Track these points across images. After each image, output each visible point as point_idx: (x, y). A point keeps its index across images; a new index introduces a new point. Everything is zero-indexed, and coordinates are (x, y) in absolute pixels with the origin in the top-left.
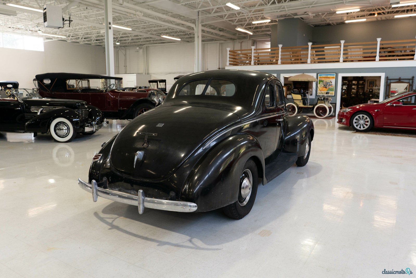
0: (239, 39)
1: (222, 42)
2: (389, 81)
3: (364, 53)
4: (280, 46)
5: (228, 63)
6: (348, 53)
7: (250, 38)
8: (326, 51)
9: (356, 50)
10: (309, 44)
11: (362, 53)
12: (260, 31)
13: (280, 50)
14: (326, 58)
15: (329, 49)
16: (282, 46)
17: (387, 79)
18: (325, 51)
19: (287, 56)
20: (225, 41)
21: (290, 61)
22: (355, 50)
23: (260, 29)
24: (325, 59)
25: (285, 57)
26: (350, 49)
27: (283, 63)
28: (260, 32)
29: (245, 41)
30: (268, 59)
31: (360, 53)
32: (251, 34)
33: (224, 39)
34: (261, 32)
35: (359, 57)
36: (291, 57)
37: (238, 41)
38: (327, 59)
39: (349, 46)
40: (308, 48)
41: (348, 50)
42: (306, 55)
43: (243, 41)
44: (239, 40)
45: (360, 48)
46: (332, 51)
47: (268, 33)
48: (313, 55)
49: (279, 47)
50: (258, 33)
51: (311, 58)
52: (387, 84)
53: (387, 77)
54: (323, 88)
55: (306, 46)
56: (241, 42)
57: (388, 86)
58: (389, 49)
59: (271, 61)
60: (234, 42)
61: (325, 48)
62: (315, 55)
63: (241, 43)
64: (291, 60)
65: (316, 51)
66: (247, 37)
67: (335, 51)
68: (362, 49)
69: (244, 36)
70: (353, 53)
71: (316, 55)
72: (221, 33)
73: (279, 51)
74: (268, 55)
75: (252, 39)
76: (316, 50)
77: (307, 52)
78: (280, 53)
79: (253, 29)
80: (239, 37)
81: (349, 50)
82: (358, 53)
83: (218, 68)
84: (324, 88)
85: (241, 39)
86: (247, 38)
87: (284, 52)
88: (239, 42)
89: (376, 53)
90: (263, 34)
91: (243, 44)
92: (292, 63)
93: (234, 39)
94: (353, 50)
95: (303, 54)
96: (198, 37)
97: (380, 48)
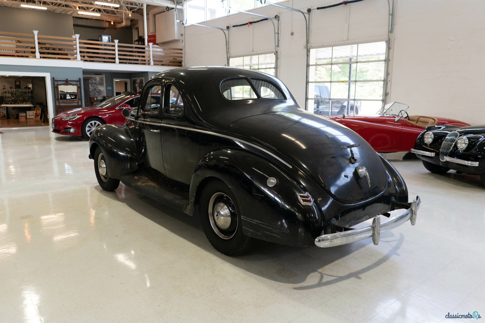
2: (56, 83)
3: (18, 46)
11: (14, 46)
17: (53, 80)
31: (12, 46)
45: (12, 40)
52: (54, 86)
53: (53, 78)
57: (55, 88)
58: (47, 46)
68: (14, 42)
70: (2, 45)
82: (9, 46)
97: (39, 43)
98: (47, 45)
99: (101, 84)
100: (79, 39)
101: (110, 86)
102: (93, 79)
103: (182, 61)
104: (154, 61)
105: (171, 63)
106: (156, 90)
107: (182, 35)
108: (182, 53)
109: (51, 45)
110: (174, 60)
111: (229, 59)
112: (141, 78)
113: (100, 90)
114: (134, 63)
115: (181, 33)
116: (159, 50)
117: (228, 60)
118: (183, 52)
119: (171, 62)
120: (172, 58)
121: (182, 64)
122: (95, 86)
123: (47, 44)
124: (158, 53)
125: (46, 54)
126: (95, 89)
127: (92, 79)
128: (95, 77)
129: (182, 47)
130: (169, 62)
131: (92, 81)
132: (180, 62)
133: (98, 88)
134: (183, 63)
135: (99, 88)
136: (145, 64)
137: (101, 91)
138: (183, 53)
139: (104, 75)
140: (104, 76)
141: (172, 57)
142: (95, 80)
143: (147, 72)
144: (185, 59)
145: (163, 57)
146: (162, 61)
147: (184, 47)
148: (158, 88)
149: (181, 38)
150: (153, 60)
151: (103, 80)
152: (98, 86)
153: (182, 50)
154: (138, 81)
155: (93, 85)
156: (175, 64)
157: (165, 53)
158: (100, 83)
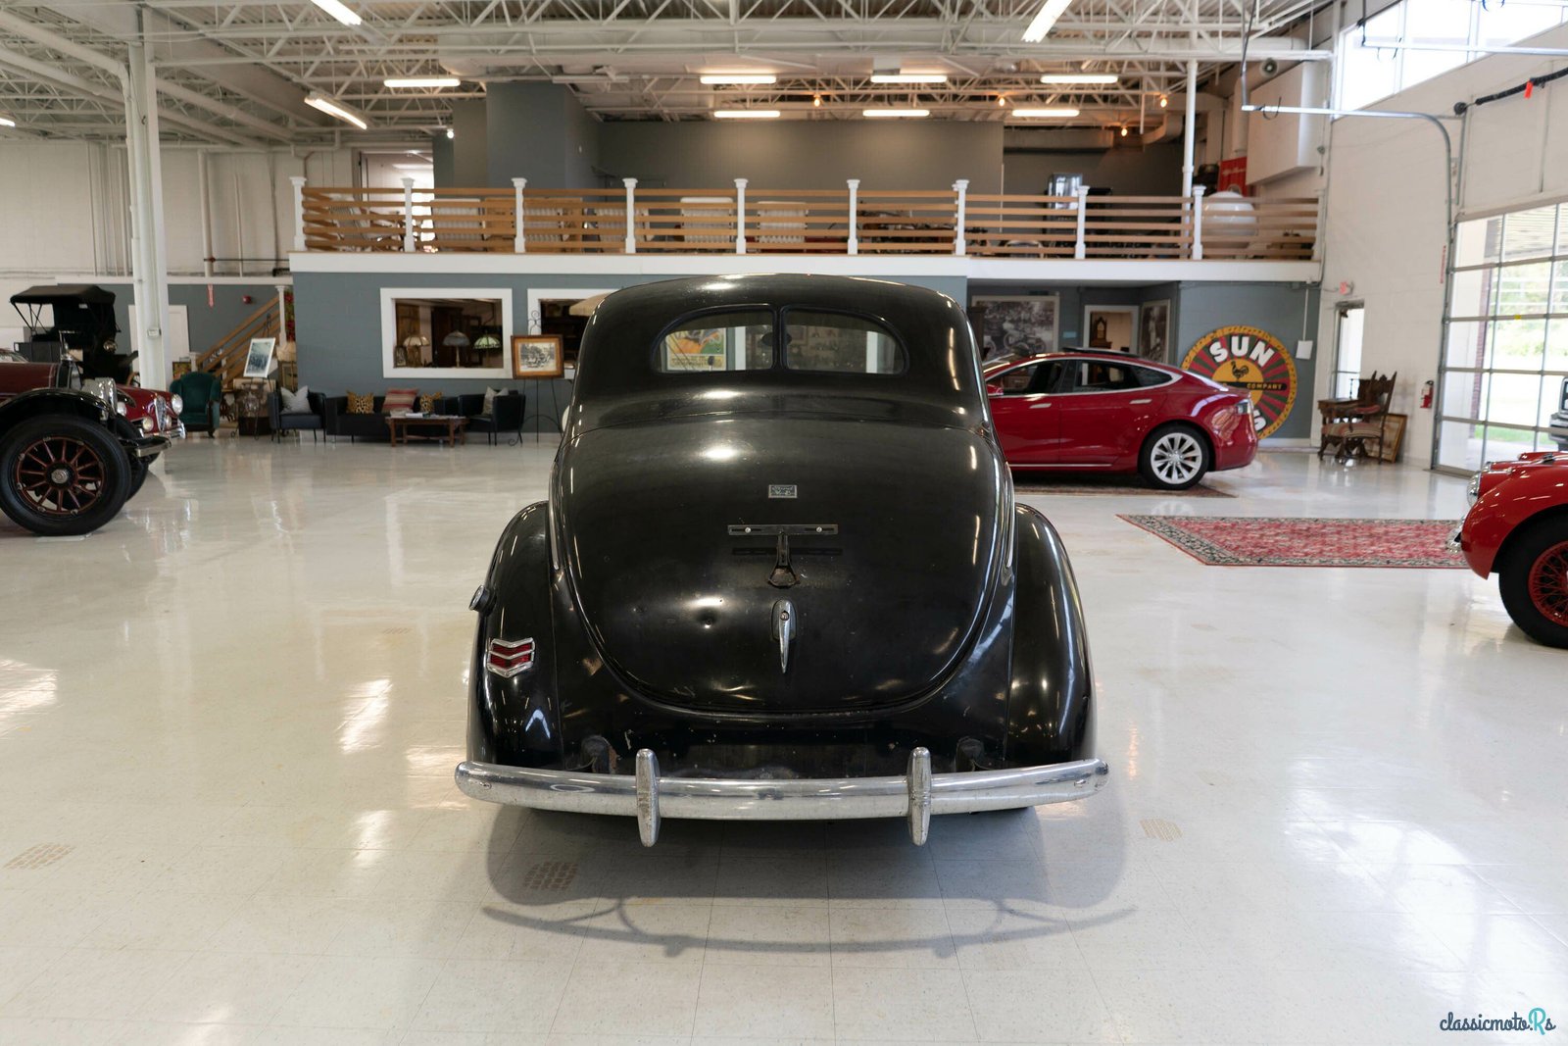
0: (296, 142)
1: (220, 147)
3: (810, 226)
4: (519, 183)
5: (300, 240)
6: (759, 224)
7: (342, 142)
8: (686, 214)
9: (786, 214)
10: (626, 185)
11: (802, 225)
12: (391, 118)
13: (520, 199)
14: (686, 238)
15: (695, 205)
16: (526, 184)
18: (683, 212)
19: (545, 223)
20: (235, 144)
21: (558, 244)
22: (780, 214)
23: (391, 109)
24: (680, 238)
25: (540, 225)
26: (766, 211)
27: (530, 249)
28: (395, 120)
29: (322, 152)
30: (472, 230)
31: (795, 225)
32: (363, 126)
33: (234, 138)
34: (396, 123)
35: (795, 239)
36: (560, 227)
37: (292, 148)
38: (689, 241)
39: (762, 200)
40: (624, 199)
41: (759, 213)
42: (615, 223)
43: (313, 152)
44: (298, 148)
45: (796, 209)
46: (706, 214)
47: (423, 128)
48: (644, 224)
49: (514, 188)
50: (386, 123)
51: (635, 236)
54: (686, 344)
55: (617, 192)
56: (305, 155)
58: (883, 219)
59: (483, 239)
60: (275, 152)
61: (685, 200)
62: (648, 225)
63: (306, 159)
64: (562, 240)
65: (651, 212)
66: (329, 136)
67: (716, 215)
68: (801, 214)
69: (319, 133)
70: (774, 224)
71: (653, 225)
72: (232, 113)
73: (515, 202)
74: (473, 216)
75: (353, 149)
76: (651, 208)
77: (622, 214)
78: (520, 212)
79: (372, 109)
80: (298, 134)
81: (762, 213)
82: (790, 225)
83: (206, 256)
84: (691, 343)
85: (305, 141)
86: (333, 140)
87: (535, 208)
88: (297, 156)
89: (846, 226)
90: (399, 131)
91: (313, 164)
92: (564, 251)
93: (272, 142)
94: (774, 214)
95: (607, 220)
96: (144, 120)
97: (861, 214)
98: (882, 216)
99: (1046, 322)
100: (968, 192)
101: (1071, 330)
102: (1023, 308)
103: (1314, 239)
104: (1205, 245)
105: (1272, 249)
106: (1203, 340)
107: (1321, 150)
108: (1314, 214)
109: (891, 217)
110: (1287, 239)
111: (1456, 225)
112: (1162, 303)
113: (1039, 340)
114: (1136, 257)
115: (1319, 145)
116: (1237, 207)
117: (1450, 230)
118: (1319, 208)
119: (1274, 245)
120: (1281, 233)
121: (1313, 252)
122: (1028, 330)
123: (883, 213)
124: (1232, 220)
125: (878, 242)
126: (1026, 339)
127: (1019, 309)
128: (1028, 303)
129: (1316, 191)
130: (1268, 247)
131: (1020, 313)
132: (1309, 245)
133: (1034, 334)
134: (1317, 249)
135: (1038, 335)
136: (1176, 257)
137: (1044, 344)
138: (1319, 214)
139: (1058, 294)
140: (1056, 299)
141: (1277, 228)
142: (1027, 312)
143: (1179, 282)
144: (1323, 234)
145: (1251, 230)
146: (1245, 245)
147: (1326, 190)
148: (1212, 334)
149: (1318, 161)
150: (1202, 243)
151: (1052, 310)
152: (1037, 329)
153: (1315, 201)
154: (1156, 312)
155: (1022, 325)
156: (1284, 252)
157: (1258, 218)
158: (1044, 319)
